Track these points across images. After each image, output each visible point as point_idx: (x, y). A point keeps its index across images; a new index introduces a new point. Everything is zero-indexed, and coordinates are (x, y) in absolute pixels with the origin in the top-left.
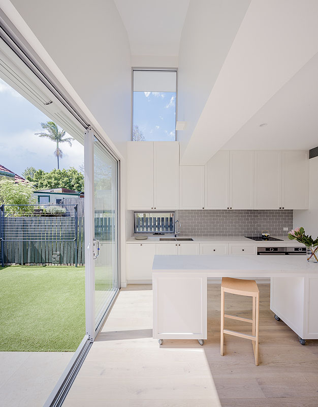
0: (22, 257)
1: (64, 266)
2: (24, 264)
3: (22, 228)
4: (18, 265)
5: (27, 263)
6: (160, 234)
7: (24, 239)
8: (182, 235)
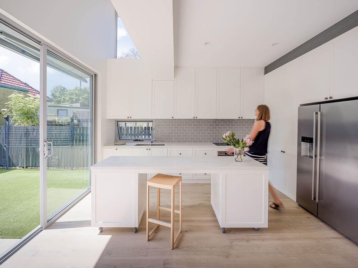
0: (25, 161)
1: (62, 169)
2: (27, 167)
3: (25, 136)
4: (21, 168)
5: (29, 167)
6: (139, 140)
7: (26, 145)
8: (158, 141)
